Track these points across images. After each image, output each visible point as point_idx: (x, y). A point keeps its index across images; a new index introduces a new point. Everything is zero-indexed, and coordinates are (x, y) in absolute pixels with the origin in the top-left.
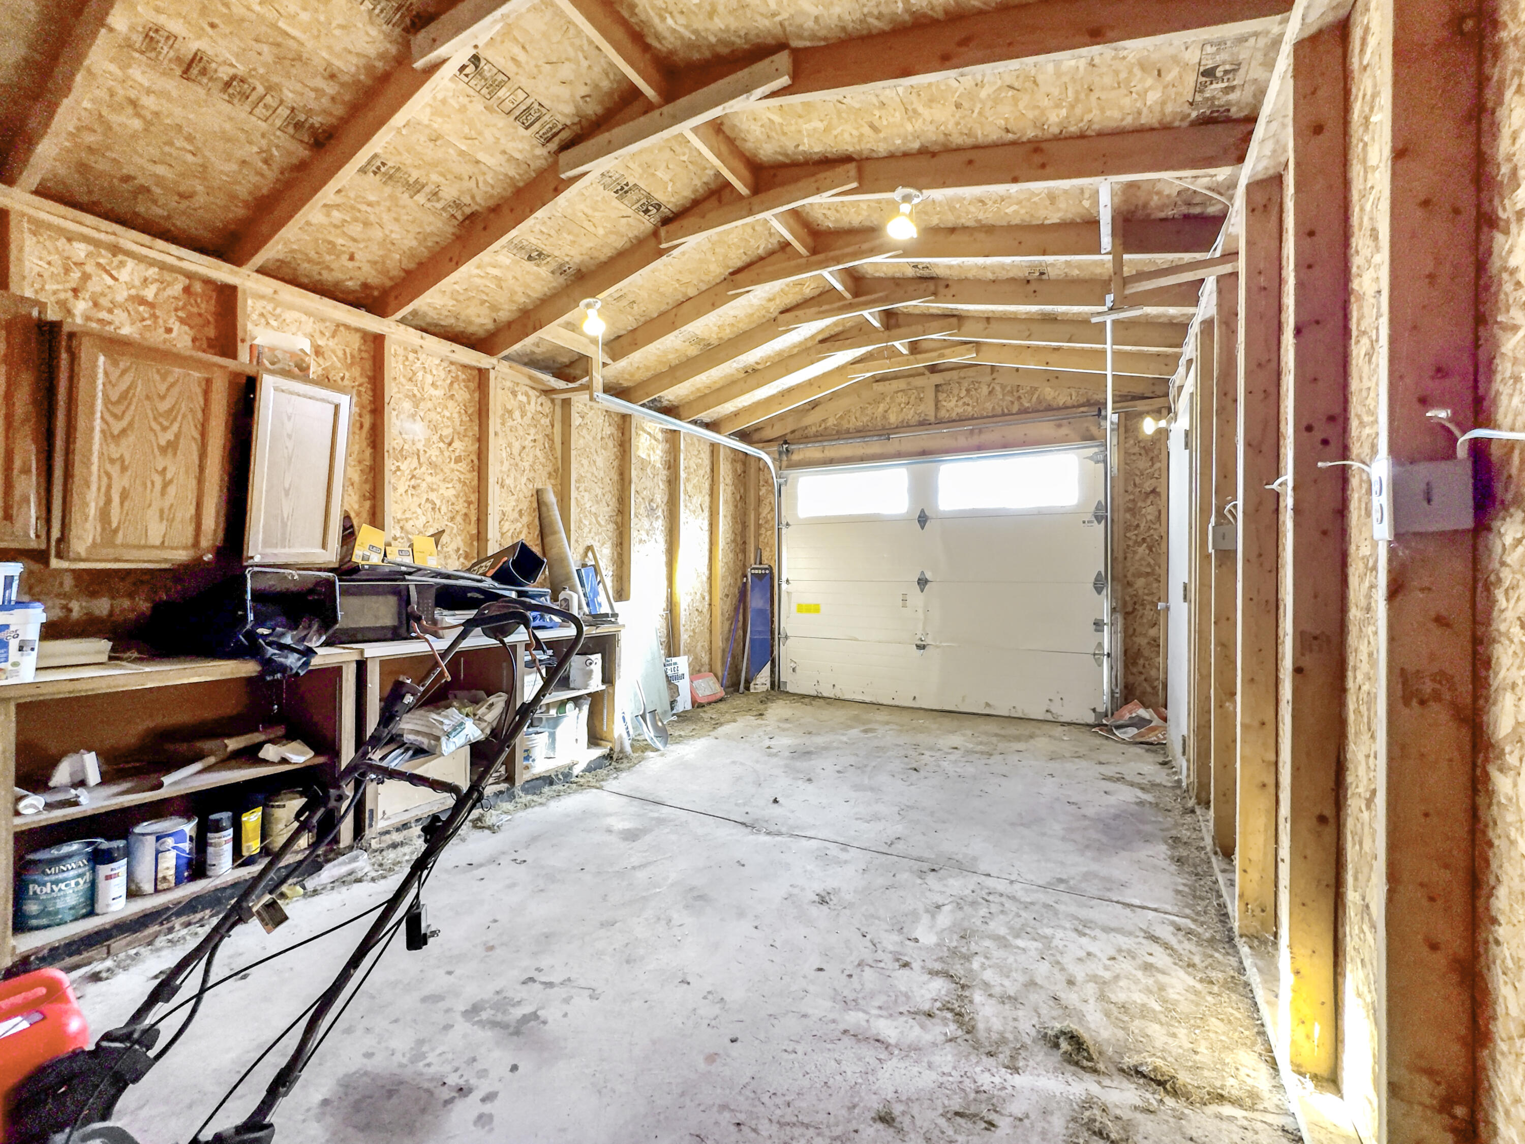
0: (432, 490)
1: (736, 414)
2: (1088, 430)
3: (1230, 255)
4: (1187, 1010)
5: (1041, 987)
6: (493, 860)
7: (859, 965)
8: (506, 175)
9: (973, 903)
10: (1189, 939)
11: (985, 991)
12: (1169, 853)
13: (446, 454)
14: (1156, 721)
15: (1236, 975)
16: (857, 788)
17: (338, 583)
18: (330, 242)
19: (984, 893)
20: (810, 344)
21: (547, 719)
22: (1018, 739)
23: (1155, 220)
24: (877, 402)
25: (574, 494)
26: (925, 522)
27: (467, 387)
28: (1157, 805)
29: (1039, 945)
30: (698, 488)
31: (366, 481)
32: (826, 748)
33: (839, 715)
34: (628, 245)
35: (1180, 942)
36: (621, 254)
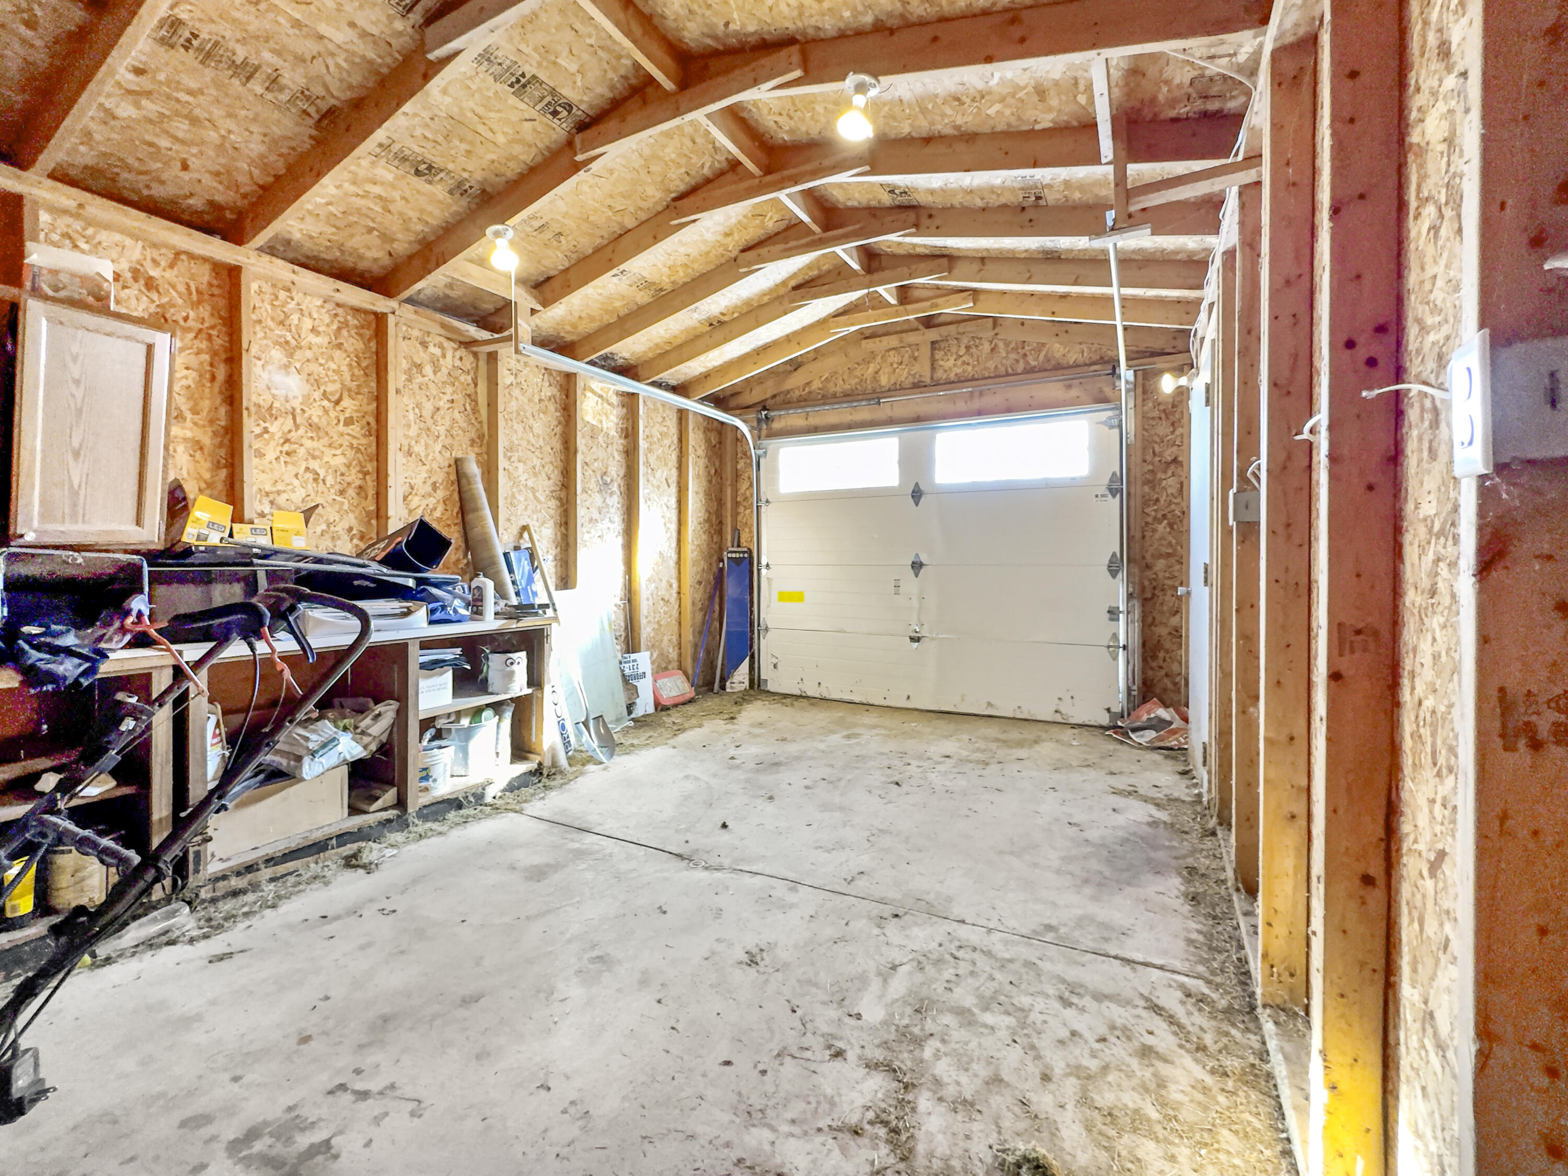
0: (314, 458)
1: (706, 376)
2: (1101, 391)
3: (1254, 159)
4: (1191, 1118)
5: (1008, 1085)
6: (355, 912)
7: (779, 1055)
8: (363, 57)
9: (939, 962)
10: (1200, 1010)
11: (935, 1092)
12: (1183, 888)
13: (333, 414)
14: (1178, 723)
15: (1257, 1062)
16: (825, 807)
17: (146, 569)
18: (151, 144)
19: (952, 948)
20: (782, 291)
21: (457, 730)
22: (1020, 744)
23: (1165, 121)
24: (866, 361)
25: (502, 463)
26: (920, 497)
27: (361, 335)
28: (1172, 825)
29: (1010, 1021)
30: (662, 459)
31: (221, 445)
32: (798, 758)
33: (820, 717)
34: (539, 159)
35: (1189, 1014)
36: (533, 170)
